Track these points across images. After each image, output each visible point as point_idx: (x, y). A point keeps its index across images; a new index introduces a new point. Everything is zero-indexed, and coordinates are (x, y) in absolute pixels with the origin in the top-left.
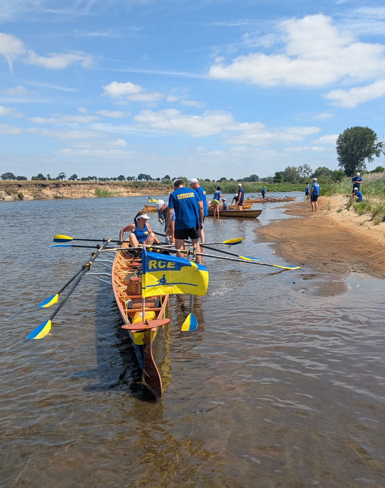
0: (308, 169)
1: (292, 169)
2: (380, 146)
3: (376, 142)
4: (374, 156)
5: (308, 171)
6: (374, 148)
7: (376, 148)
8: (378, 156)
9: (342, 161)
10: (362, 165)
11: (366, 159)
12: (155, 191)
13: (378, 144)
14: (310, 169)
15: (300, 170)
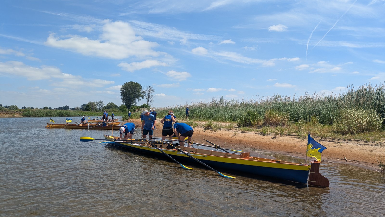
0: (102, 104)
1: (92, 103)
2: (144, 93)
3: (142, 91)
4: (141, 98)
5: (102, 105)
6: (141, 94)
7: (142, 94)
8: (143, 98)
9: (124, 100)
10: (134, 102)
11: (137, 100)
12: (4, 114)
13: (143, 92)
14: (103, 104)
15: (97, 104)
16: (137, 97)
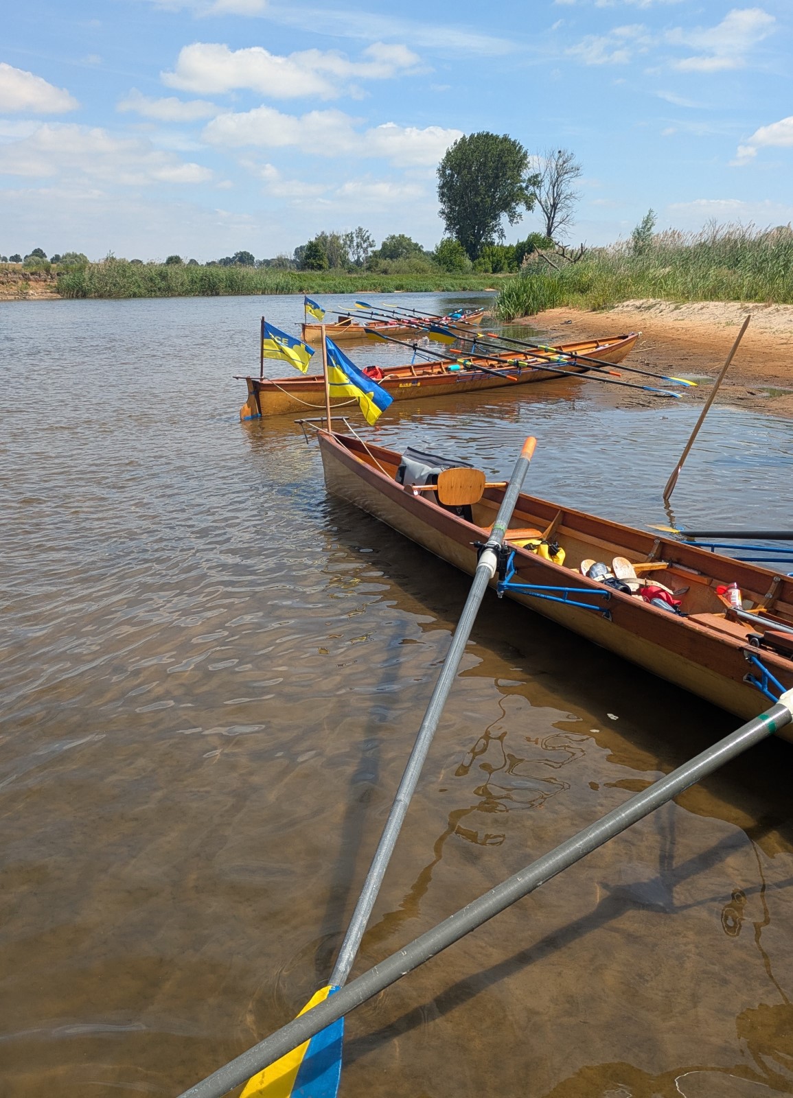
0: (365, 241)
2: (534, 184)
3: (526, 174)
4: (521, 208)
5: (365, 245)
6: (521, 188)
7: (527, 187)
8: (529, 208)
10: (493, 230)
11: (504, 218)
13: (529, 180)
15: (348, 242)
16: (506, 205)
